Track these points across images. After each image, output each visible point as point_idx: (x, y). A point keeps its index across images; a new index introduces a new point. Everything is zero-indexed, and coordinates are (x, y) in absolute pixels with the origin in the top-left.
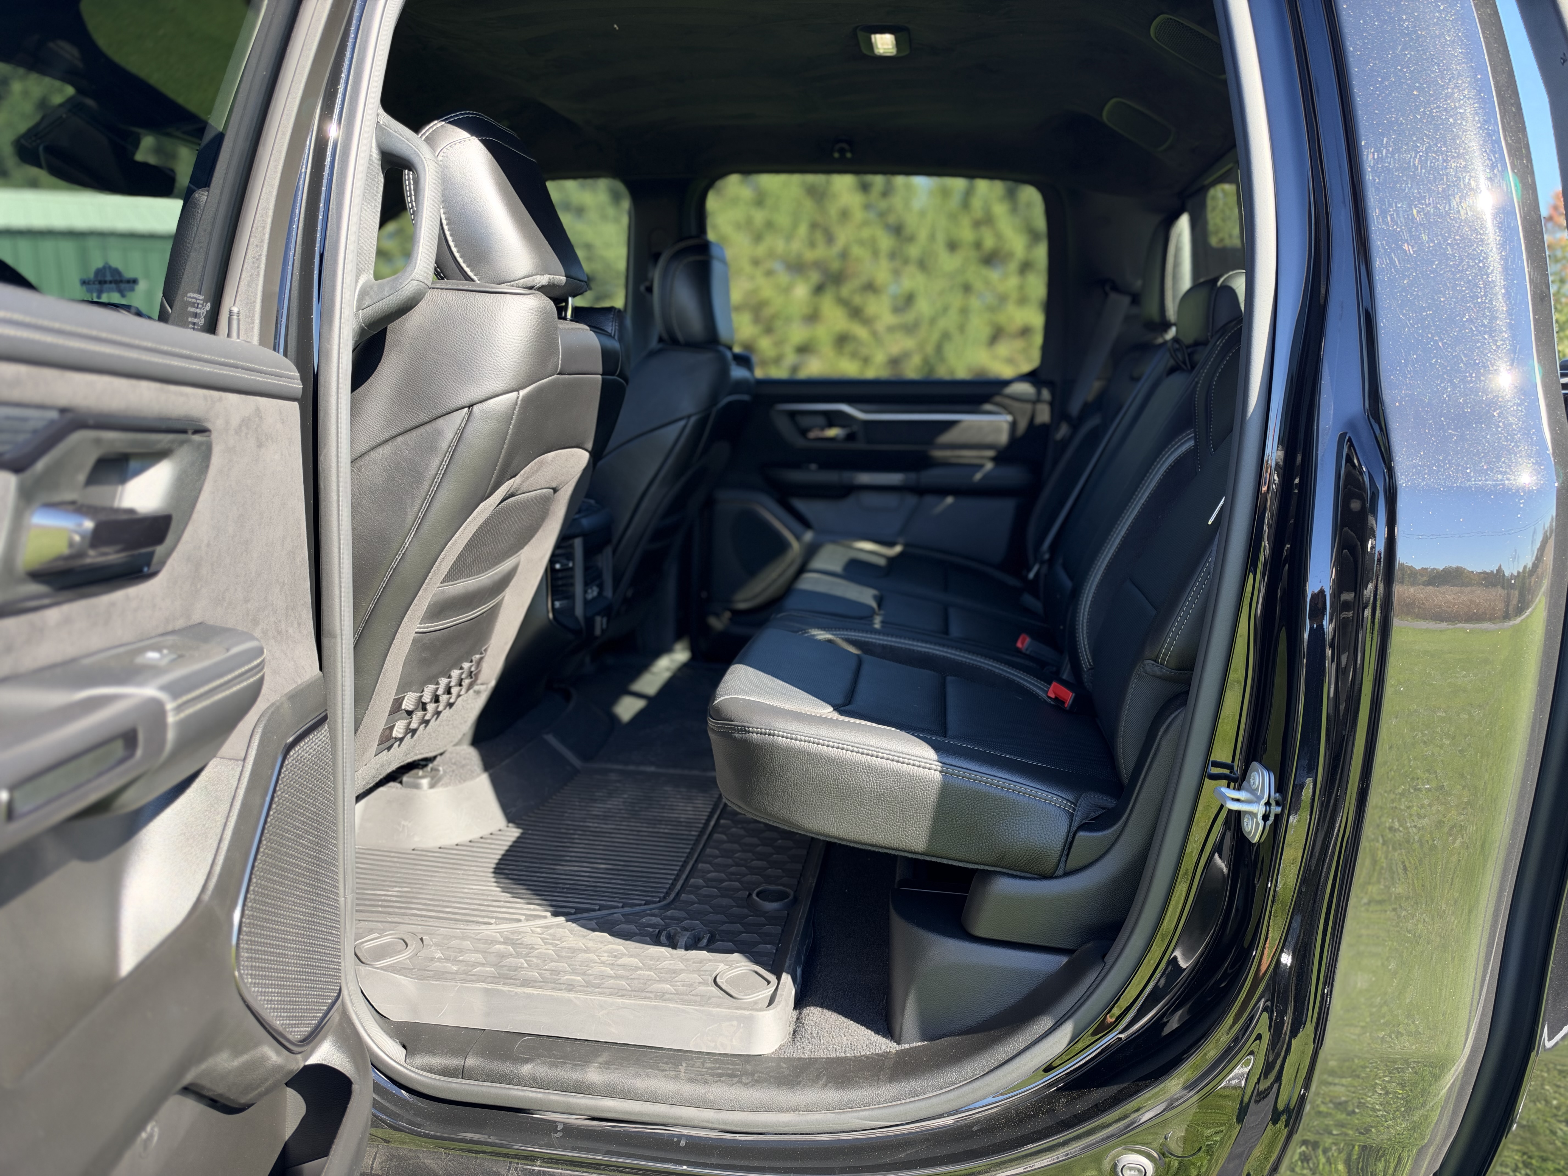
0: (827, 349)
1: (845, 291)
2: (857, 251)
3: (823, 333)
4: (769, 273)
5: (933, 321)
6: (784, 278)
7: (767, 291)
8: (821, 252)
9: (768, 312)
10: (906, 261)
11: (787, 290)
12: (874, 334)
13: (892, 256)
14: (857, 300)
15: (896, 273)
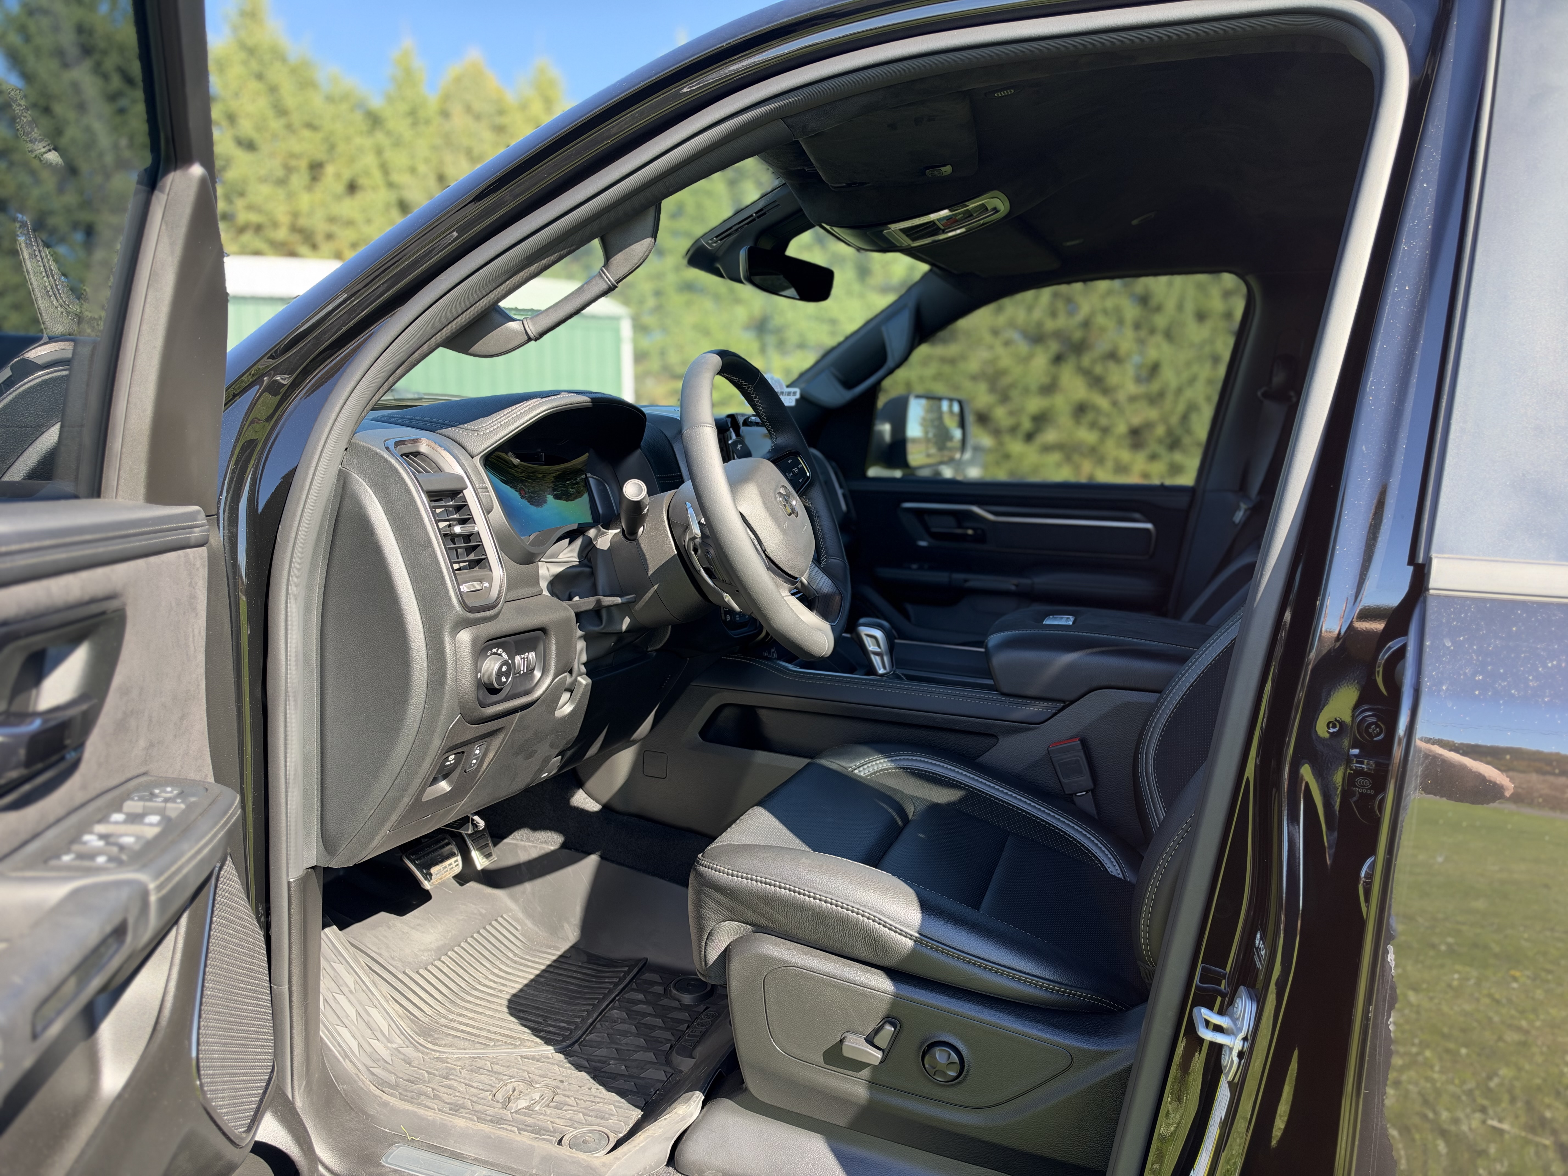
0: (1065, 419)
1: (1086, 361)
2: (1100, 320)
3: (1061, 403)
4: (1007, 343)
5: (1179, 391)
6: (1023, 347)
7: (1006, 361)
8: (1061, 322)
9: (1005, 381)
10: (1152, 331)
11: (1026, 360)
12: (1115, 404)
13: (1137, 326)
14: (1098, 369)
15: (1141, 342)
